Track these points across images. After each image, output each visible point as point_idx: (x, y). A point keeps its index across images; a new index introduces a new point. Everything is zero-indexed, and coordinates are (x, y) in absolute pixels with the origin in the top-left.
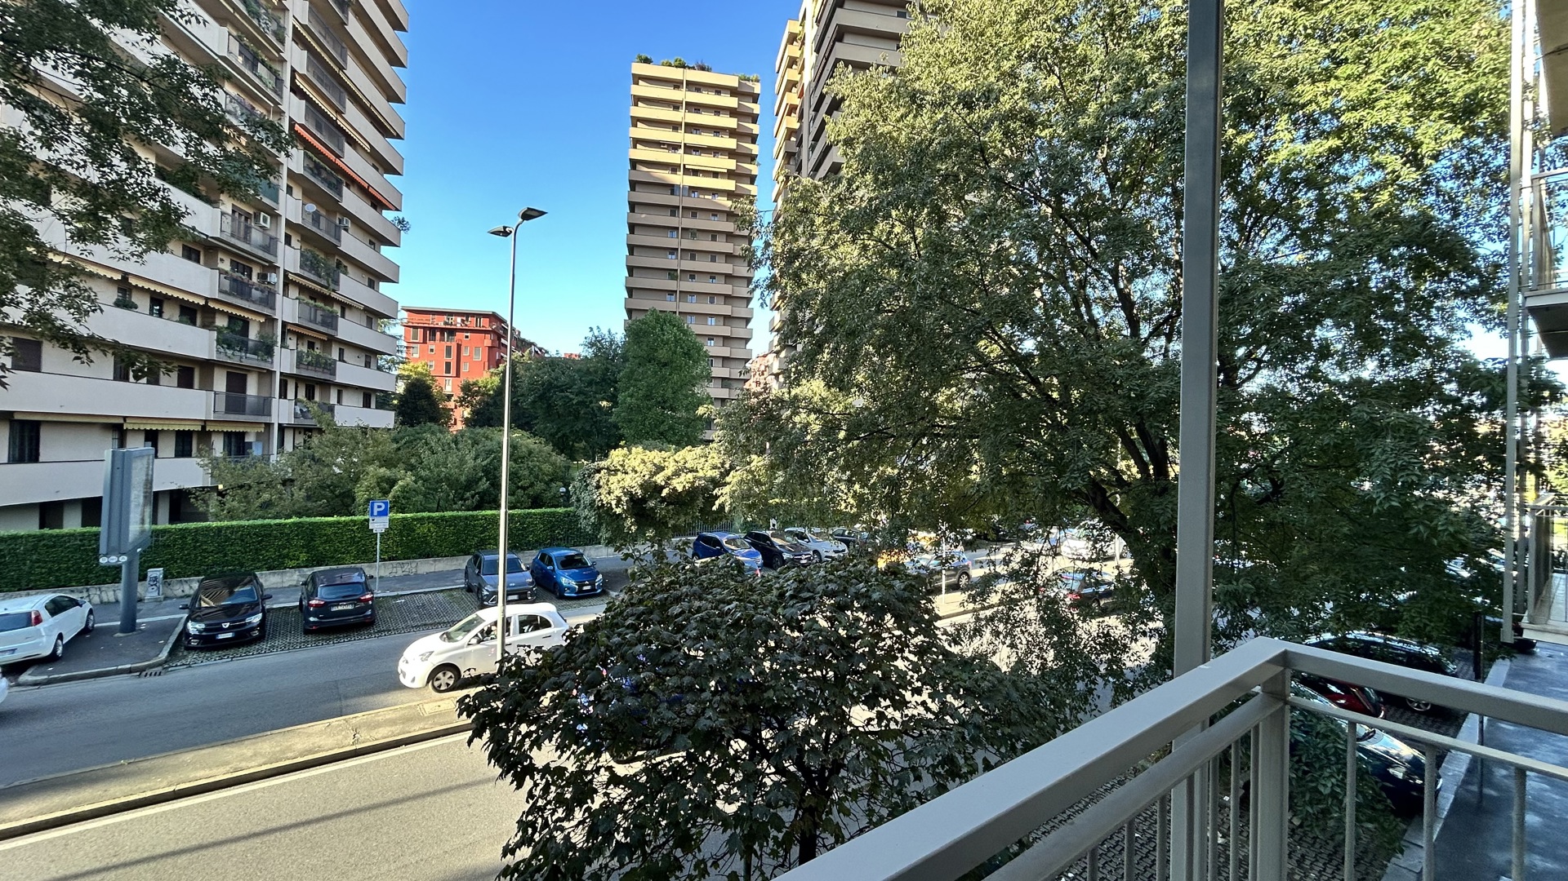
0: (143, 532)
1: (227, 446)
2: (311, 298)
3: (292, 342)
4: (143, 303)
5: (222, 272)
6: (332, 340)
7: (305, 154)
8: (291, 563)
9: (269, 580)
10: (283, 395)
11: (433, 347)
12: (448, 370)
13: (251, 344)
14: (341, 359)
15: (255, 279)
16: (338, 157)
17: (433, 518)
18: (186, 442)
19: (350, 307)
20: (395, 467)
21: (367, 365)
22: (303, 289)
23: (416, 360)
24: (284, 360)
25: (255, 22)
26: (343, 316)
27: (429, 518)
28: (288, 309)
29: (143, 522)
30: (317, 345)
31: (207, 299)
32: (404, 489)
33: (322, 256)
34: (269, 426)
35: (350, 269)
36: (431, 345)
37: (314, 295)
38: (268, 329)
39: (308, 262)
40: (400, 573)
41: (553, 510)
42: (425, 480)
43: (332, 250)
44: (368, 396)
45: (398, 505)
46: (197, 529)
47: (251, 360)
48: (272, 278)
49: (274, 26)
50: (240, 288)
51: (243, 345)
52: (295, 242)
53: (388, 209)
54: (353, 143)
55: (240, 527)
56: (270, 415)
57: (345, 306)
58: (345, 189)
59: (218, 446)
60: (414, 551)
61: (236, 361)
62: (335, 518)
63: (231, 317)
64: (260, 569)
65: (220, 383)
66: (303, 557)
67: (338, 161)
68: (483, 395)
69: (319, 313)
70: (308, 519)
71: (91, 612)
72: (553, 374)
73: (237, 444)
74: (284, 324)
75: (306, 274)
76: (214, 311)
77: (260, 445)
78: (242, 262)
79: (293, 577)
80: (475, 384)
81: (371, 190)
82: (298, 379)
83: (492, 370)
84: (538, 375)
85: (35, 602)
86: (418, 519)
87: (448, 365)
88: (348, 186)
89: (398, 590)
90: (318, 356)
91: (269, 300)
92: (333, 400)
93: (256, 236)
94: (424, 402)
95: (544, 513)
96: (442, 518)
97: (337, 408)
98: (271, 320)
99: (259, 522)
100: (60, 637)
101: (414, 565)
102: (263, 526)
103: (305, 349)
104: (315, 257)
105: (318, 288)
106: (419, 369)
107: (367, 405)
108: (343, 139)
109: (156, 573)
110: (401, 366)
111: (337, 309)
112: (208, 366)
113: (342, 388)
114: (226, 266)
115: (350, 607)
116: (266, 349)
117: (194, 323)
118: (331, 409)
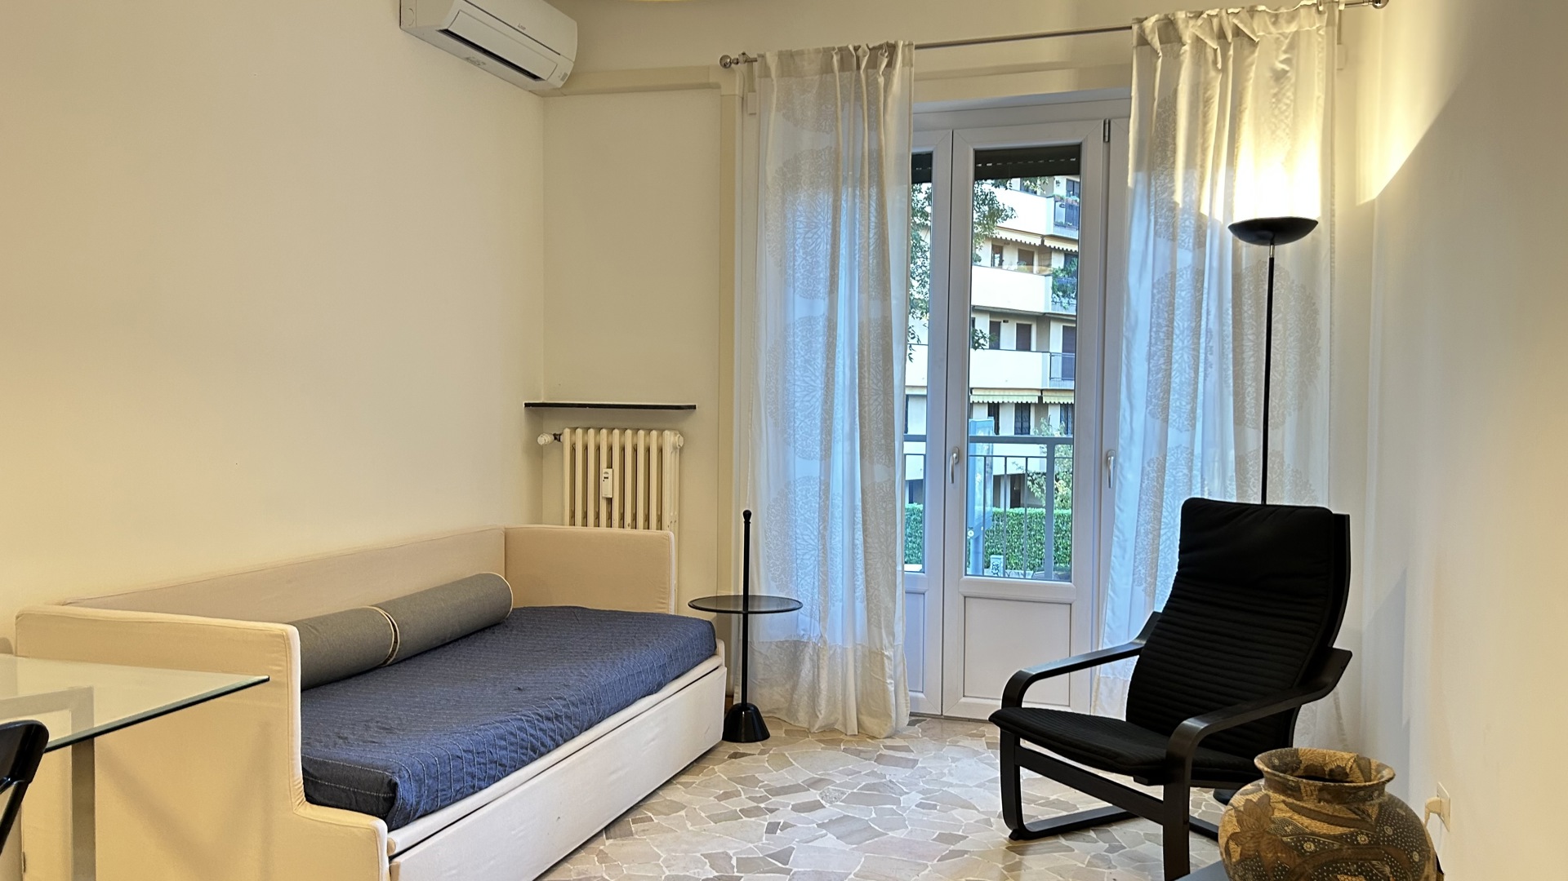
0: (985, 515)
1: (1063, 420)
5: (1057, 199)
18: (1025, 416)
29: (986, 503)
31: (1043, 237)
46: (1030, 516)
50: (1075, 216)
59: (1055, 420)
61: (1071, 311)
63: (1067, 255)
65: (1056, 343)
76: (1050, 250)
112: (1044, 319)
117: (1031, 270)
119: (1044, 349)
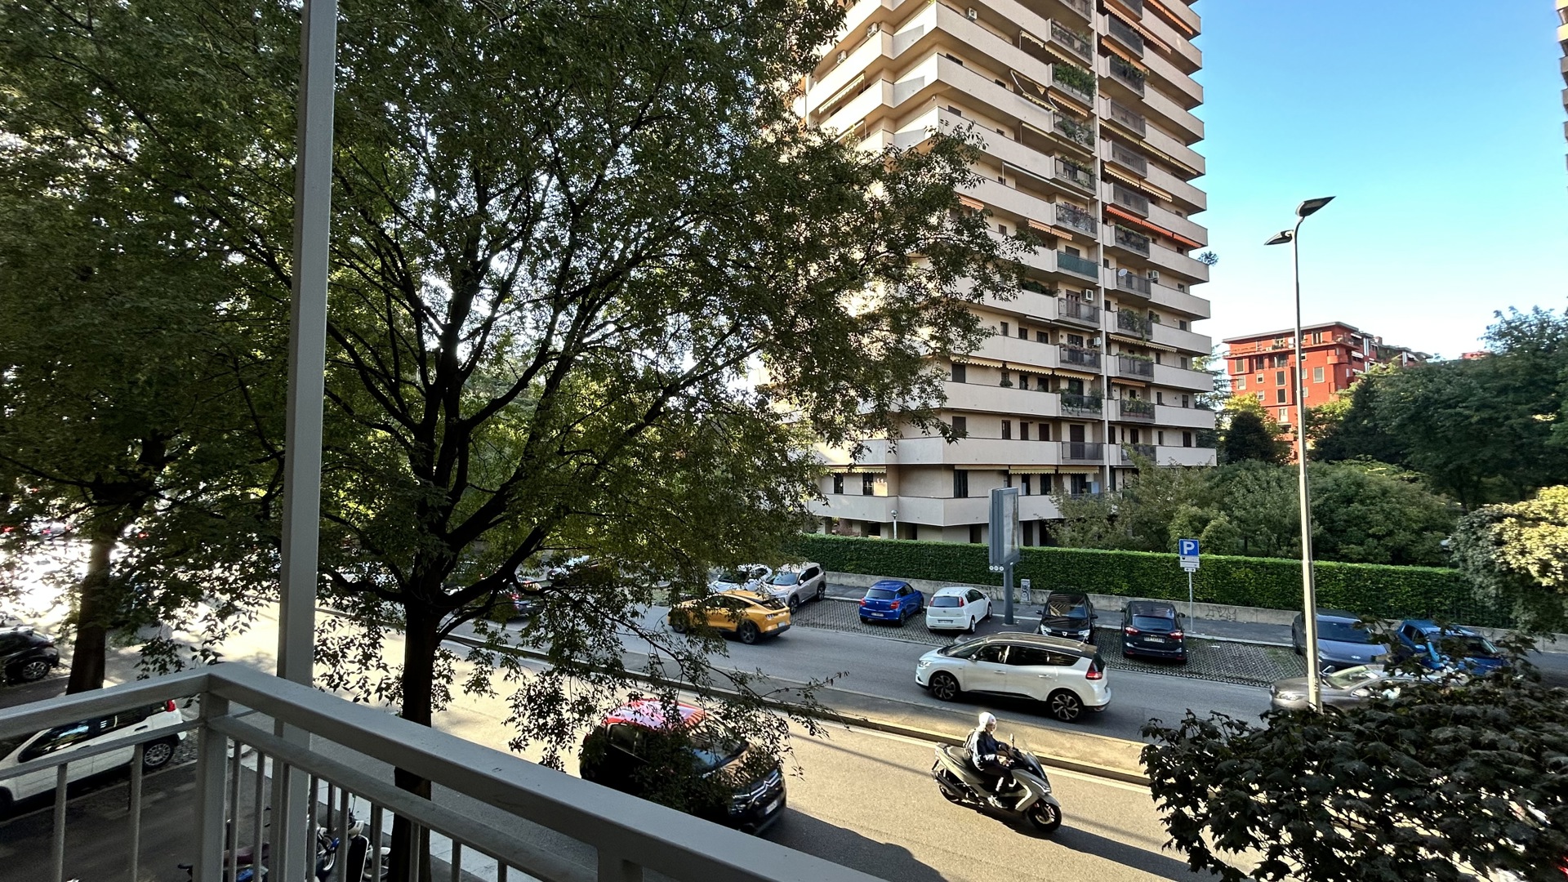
0: (1013, 550)
1: (1074, 485)
2: (1130, 352)
3: (1116, 394)
4: (1015, 380)
5: (1062, 346)
6: (1149, 386)
7: (1116, 228)
8: (1116, 590)
9: (1098, 602)
10: (1112, 440)
11: (1262, 376)
12: (1282, 398)
13: (1085, 400)
14: (1160, 403)
15: (1085, 346)
16: (1143, 218)
17: (1250, 563)
18: (1048, 481)
19: (1164, 352)
20: (1209, 506)
21: (1185, 405)
22: (1122, 345)
23: (1242, 393)
24: (1110, 411)
25: (1073, 140)
26: (1158, 362)
27: (1245, 562)
28: (1110, 365)
29: (1013, 543)
30: (1138, 393)
31: (1053, 370)
32: (1216, 530)
33: (1136, 311)
34: (1102, 468)
35: (1162, 317)
36: (1259, 374)
37: (1132, 348)
38: (1097, 386)
39: (1125, 320)
40: (1217, 617)
41: (1427, 569)
42: (1241, 520)
43: (1144, 304)
44: (1188, 435)
45: (1212, 545)
46: (1049, 552)
47: (1085, 413)
48: (1098, 341)
49: (1085, 135)
50: (1075, 356)
51: (1080, 402)
52: (1114, 307)
53: (1194, 248)
54: (1155, 200)
55: (1077, 553)
56: (1102, 458)
57: (1159, 353)
58: (1151, 245)
59: (1067, 484)
60: (1231, 596)
61: (1075, 415)
62: (1150, 554)
63: (1071, 380)
64: (1092, 591)
65: (1066, 435)
66: (1125, 586)
67: (1144, 223)
68: (1331, 421)
69: (1137, 363)
70: (1127, 552)
71: (990, 604)
72: (1430, 386)
73: (1080, 482)
74: (1109, 378)
75: (1123, 331)
76: (1059, 378)
77: (1097, 484)
78: (1076, 334)
79: (1118, 603)
80: (1318, 411)
81: (1175, 236)
82: (1123, 425)
83: (1341, 391)
84: (1405, 391)
85: (959, 591)
86: (1232, 562)
87: (1281, 393)
88: (1154, 241)
89: (1215, 634)
90: (1139, 402)
91: (1096, 362)
92: (1155, 442)
93: (1084, 310)
94: (1253, 437)
95: (1412, 573)
96: (1262, 564)
97: (1159, 449)
98: (1098, 377)
99: (1090, 551)
100: (973, 618)
101: (1232, 611)
102: (1093, 554)
103: (1127, 398)
104: (1131, 315)
105: (1134, 341)
106: (1247, 402)
107: (1187, 444)
108: (1147, 200)
109: (1025, 582)
110: (1226, 400)
111: (1152, 357)
112: (1057, 421)
113: (1162, 429)
114: (1064, 341)
115: (1161, 641)
116: (1096, 403)
117: (1046, 391)
118: (1153, 450)
119: (1057, 439)
